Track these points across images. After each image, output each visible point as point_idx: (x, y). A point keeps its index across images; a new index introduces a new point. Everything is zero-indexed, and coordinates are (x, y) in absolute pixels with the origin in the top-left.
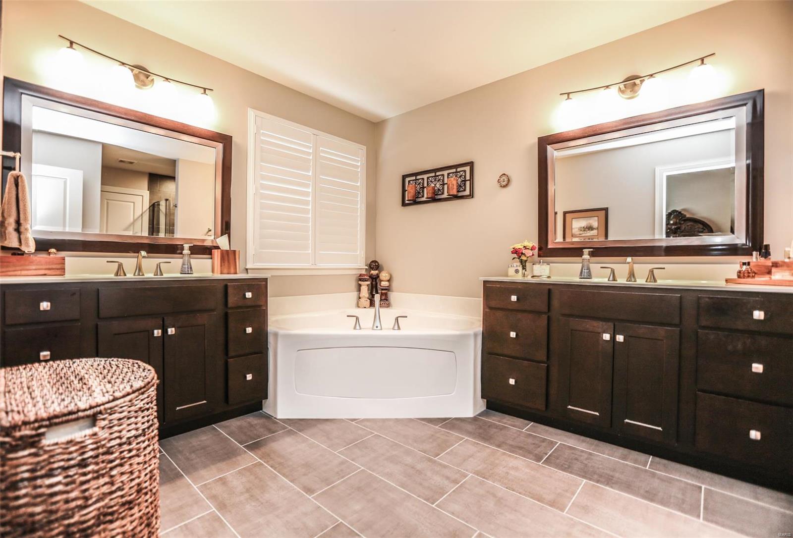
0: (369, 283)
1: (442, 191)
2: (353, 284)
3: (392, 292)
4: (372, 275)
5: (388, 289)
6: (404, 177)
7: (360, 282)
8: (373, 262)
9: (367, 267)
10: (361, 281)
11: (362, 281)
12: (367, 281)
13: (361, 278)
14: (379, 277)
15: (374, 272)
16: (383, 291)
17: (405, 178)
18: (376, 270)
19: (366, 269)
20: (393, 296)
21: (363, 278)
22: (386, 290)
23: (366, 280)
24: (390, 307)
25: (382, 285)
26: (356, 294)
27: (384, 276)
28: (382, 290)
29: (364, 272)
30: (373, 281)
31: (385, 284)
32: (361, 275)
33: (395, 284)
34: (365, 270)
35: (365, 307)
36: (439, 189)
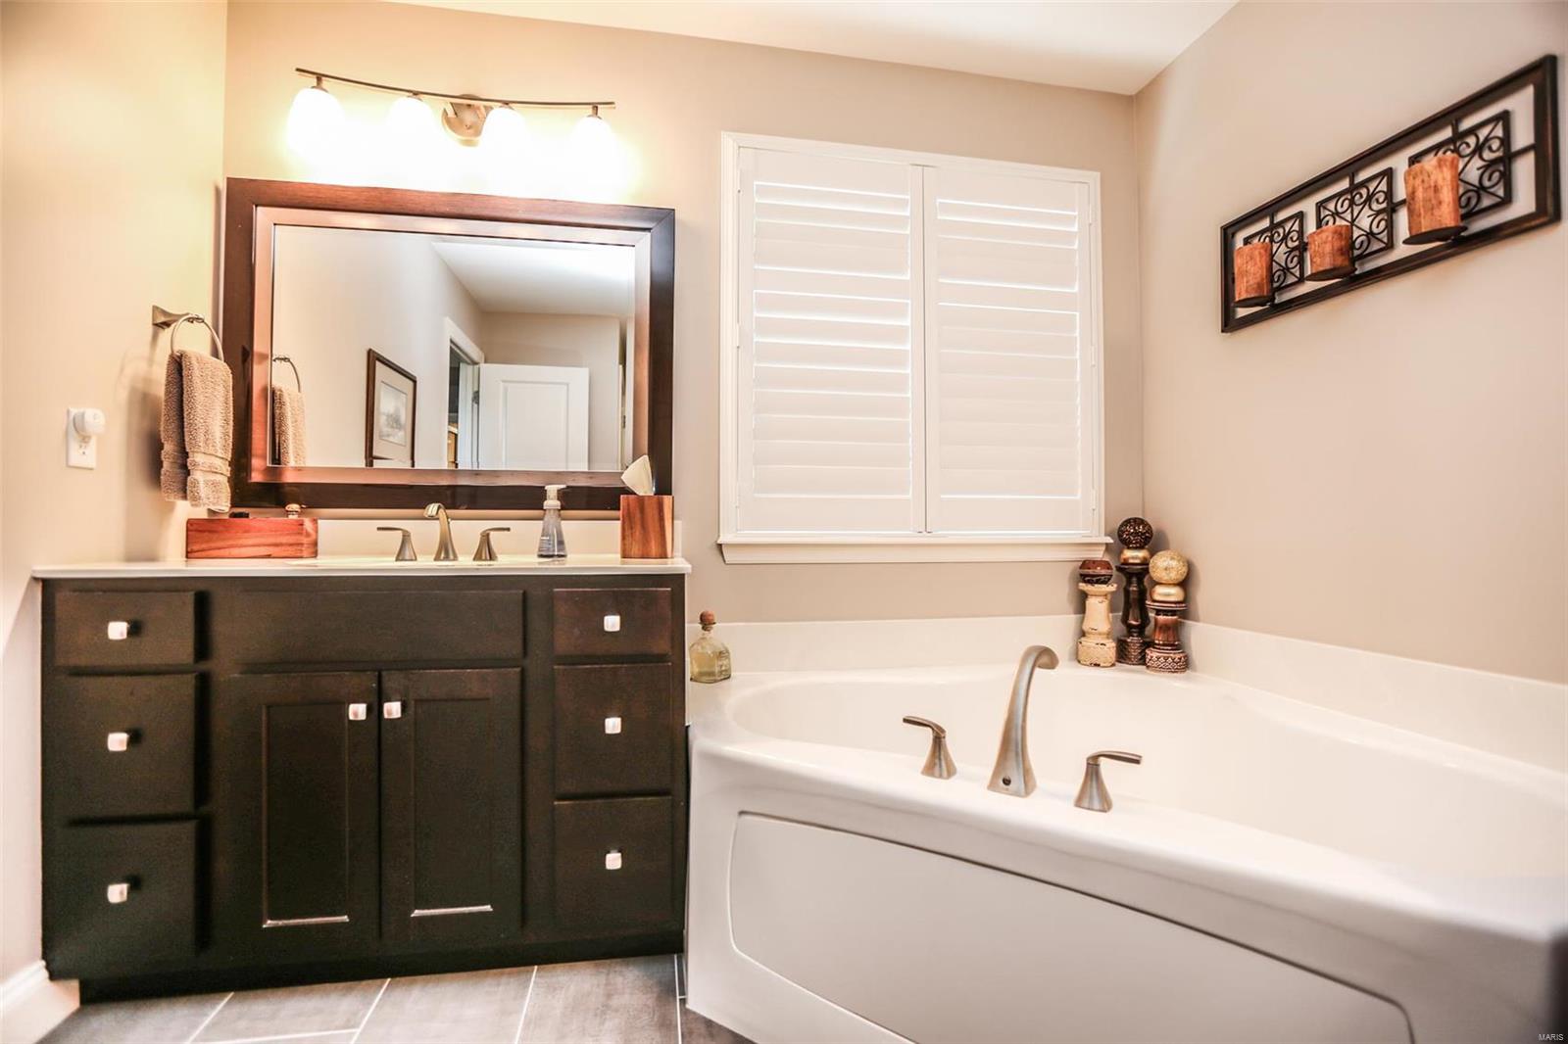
0: (1112, 588)
1: (1384, 237)
2: (1062, 590)
3: (1197, 620)
4: (1126, 563)
5: (1183, 611)
6: (1228, 232)
7: (1083, 586)
8: (1128, 522)
9: (1110, 540)
10: (1085, 582)
11: (1088, 582)
12: (1105, 582)
13: (1087, 574)
14: (1146, 571)
15: (1133, 555)
16: (1161, 618)
17: (1233, 235)
18: (1141, 548)
19: (1107, 544)
20: (1198, 635)
21: (1091, 572)
22: (1173, 613)
23: (1104, 580)
24: (1188, 672)
25: (1157, 597)
26: (1071, 619)
27: (1164, 566)
28: (1158, 612)
29: (1099, 554)
30: (1129, 583)
31: (1166, 594)
32: (1085, 564)
33: (1204, 596)
34: (1104, 548)
35: (1099, 665)
36: (1370, 235)
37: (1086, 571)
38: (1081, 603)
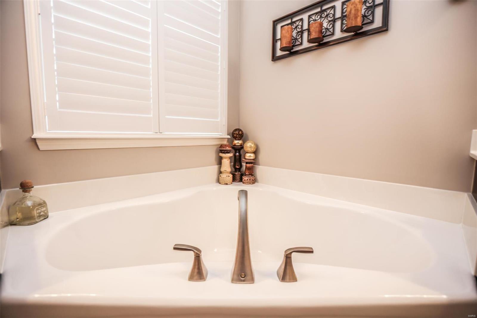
0: (231, 155)
1: (331, 30)
2: (212, 156)
3: (259, 165)
4: (235, 145)
5: (254, 162)
6: (275, 23)
7: (221, 155)
8: (236, 130)
9: (229, 137)
10: (222, 153)
11: (224, 153)
12: (229, 153)
13: (222, 150)
14: (243, 148)
15: (237, 142)
16: (248, 165)
17: (276, 25)
18: (240, 140)
19: (228, 139)
20: (260, 171)
21: (224, 149)
22: (251, 163)
23: (228, 152)
24: (256, 183)
25: (247, 158)
26: (216, 167)
27: (249, 146)
28: (247, 163)
29: (225, 142)
31: (250, 156)
32: (221, 146)
33: (262, 157)
34: (227, 140)
35: (227, 184)
36: (327, 29)
37: (223, 149)
38: (220, 162)
